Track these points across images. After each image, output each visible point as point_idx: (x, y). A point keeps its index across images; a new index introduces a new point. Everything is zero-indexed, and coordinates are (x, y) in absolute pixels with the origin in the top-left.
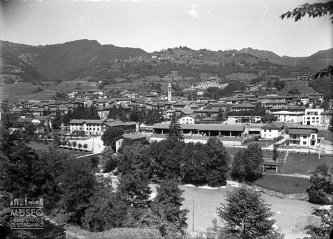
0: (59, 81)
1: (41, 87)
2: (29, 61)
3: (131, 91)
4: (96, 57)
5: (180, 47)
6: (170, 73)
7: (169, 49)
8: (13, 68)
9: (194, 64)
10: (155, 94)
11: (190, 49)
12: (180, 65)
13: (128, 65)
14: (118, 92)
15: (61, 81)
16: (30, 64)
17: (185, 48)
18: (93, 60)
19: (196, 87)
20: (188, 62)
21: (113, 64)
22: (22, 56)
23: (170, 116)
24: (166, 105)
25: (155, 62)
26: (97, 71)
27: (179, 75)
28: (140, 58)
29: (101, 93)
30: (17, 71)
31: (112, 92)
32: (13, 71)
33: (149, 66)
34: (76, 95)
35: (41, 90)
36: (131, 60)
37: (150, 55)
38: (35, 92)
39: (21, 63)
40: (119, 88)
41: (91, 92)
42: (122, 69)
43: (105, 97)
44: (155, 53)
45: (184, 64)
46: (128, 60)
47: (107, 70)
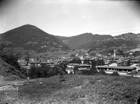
0: (74, 50)
1: (67, 52)
2: (66, 42)
3: (100, 53)
4: (91, 40)
5: (128, 33)
6: (122, 45)
7: (123, 34)
8: (59, 46)
9: (134, 40)
10: (110, 54)
11: (133, 34)
12: (127, 41)
13: (103, 42)
14: (95, 54)
16: (66, 44)
17: (131, 33)
18: (89, 41)
19: (130, 51)
20: (131, 40)
21: (97, 42)
22: (64, 41)
23: (108, 63)
24: (112, 59)
25: (115, 40)
26: (90, 45)
27: (126, 45)
28: (109, 39)
29: (88, 54)
30: (61, 47)
31: (92, 54)
32: (59, 47)
33: (112, 42)
34: (78, 55)
35: (67, 53)
36: (105, 40)
37: (114, 37)
38: (65, 54)
39: (63, 44)
40: (95, 52)
41: (84, 54)
42: (100, 44)
43: (89, 56)
44: (116, 37)
45: (129, 41)
46: (103, 40)
47: (94, 45)
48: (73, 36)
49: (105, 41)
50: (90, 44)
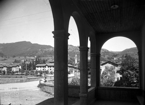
1: (6, 58)
4: (30, 49)
9: (76, 52)
11: (73, 46)
13: (45, 52)
15: (15, 56)
18: (28, 50)
20: (73, 51)
21: (39, 51)
26: (31, 54)
27: (70, 56)
28: (51, 49)
42: (43, 53)
45: (71, 52)
46: (45, 50)
47: (36, 54)
48: (8, 43)
49: (47, 50)
50: (31, 52)
